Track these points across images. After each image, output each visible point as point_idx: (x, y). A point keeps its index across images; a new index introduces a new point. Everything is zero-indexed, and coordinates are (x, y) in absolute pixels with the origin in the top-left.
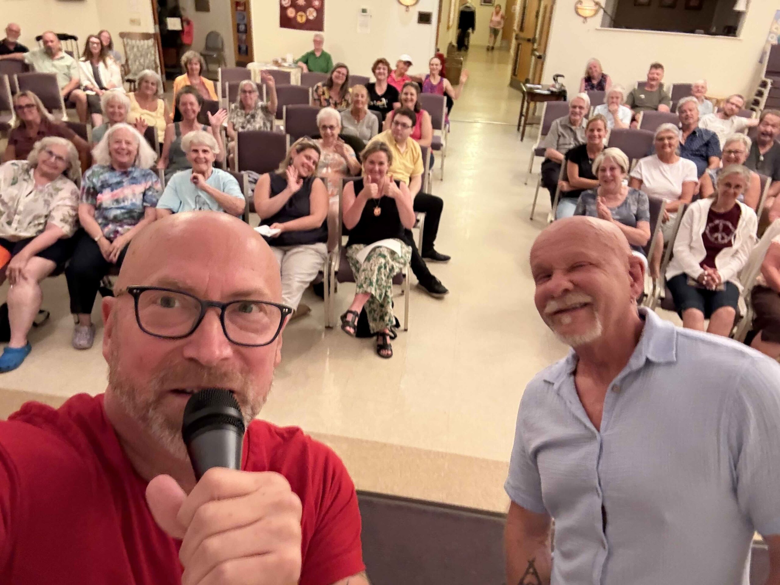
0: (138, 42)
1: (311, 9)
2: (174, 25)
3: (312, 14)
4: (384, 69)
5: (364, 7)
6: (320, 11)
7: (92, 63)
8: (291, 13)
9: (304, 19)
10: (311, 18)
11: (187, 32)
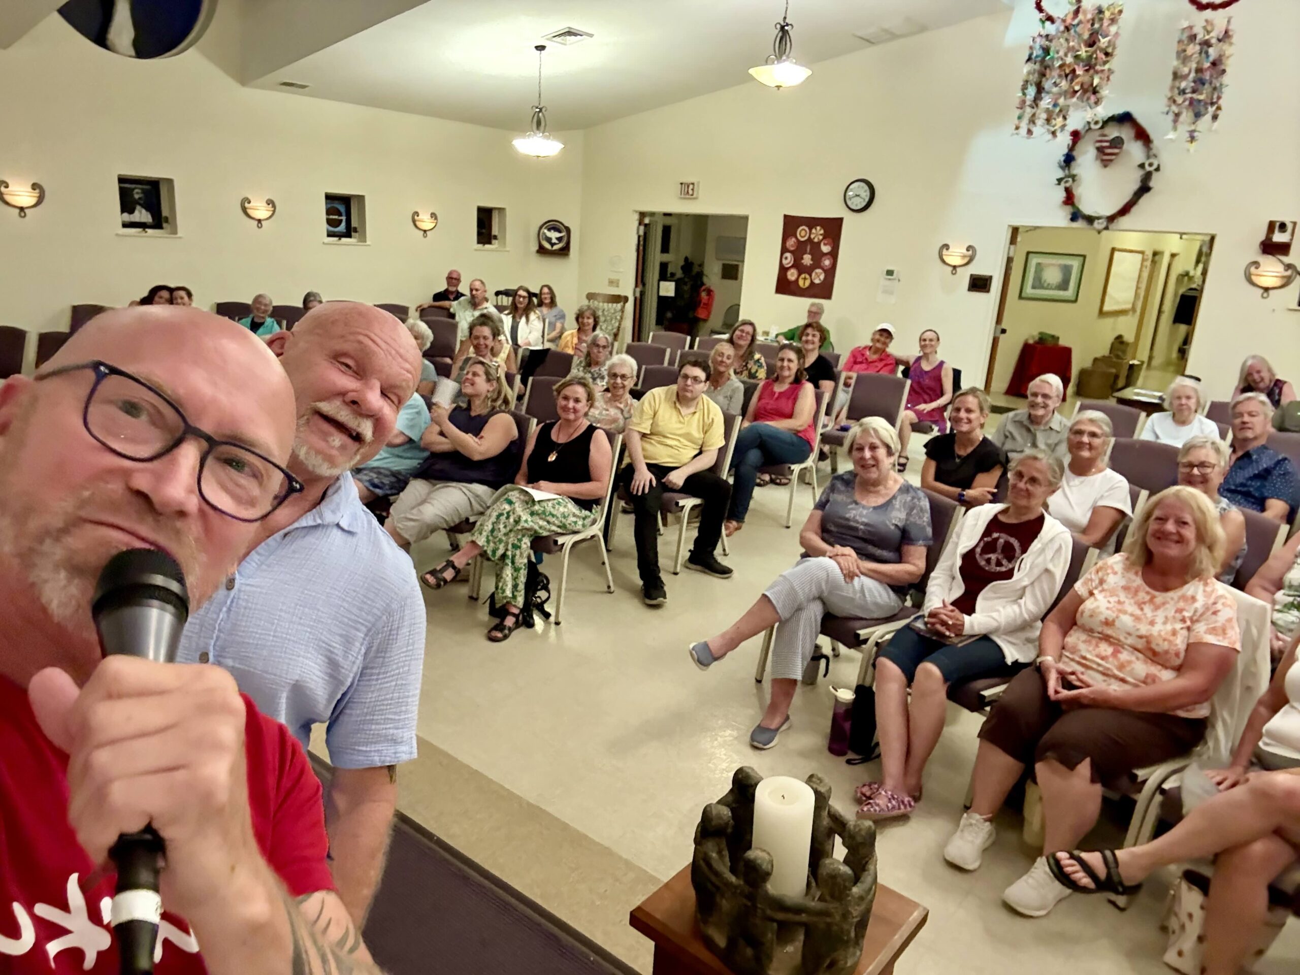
0: (601, 304)
1: (819, 271)
2: (667, 291)
3: (819, 277)
4: (814, 336)
5: (890, 268)
6: (831, 273)
7: (514, 318)
8: (792, 275)
9: (808, 283)
10: (817, 281)
11: (705, 304)
